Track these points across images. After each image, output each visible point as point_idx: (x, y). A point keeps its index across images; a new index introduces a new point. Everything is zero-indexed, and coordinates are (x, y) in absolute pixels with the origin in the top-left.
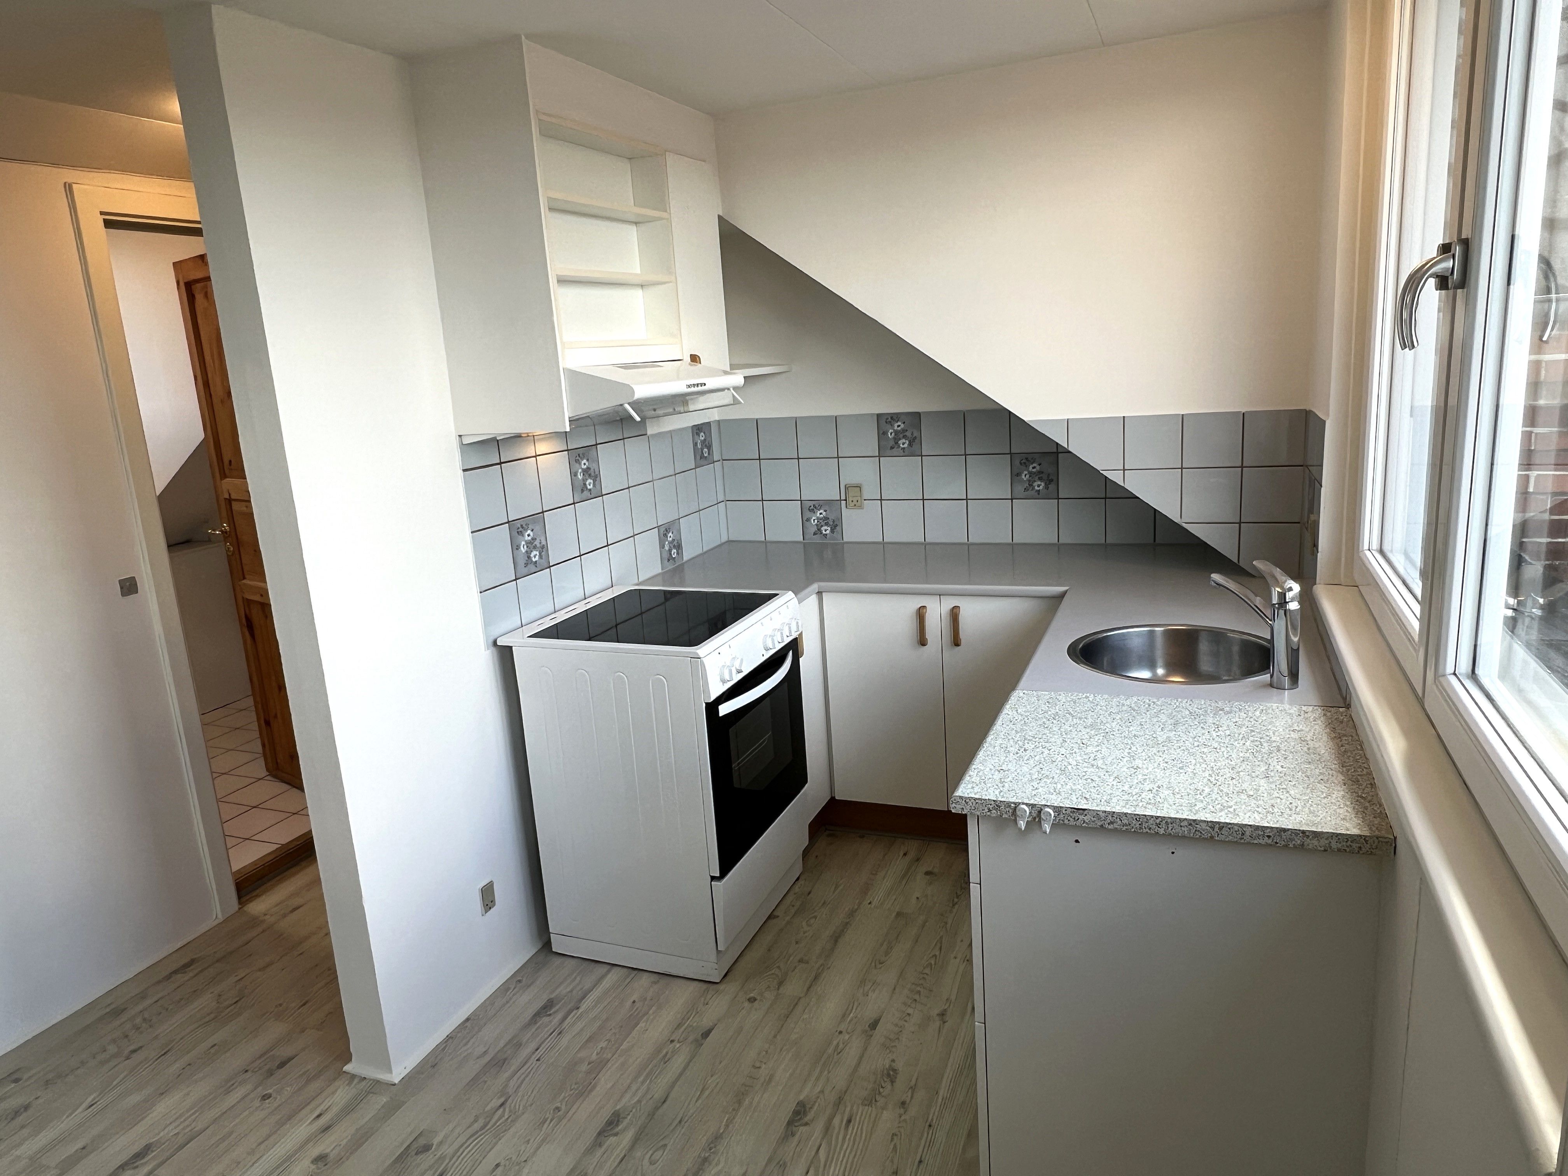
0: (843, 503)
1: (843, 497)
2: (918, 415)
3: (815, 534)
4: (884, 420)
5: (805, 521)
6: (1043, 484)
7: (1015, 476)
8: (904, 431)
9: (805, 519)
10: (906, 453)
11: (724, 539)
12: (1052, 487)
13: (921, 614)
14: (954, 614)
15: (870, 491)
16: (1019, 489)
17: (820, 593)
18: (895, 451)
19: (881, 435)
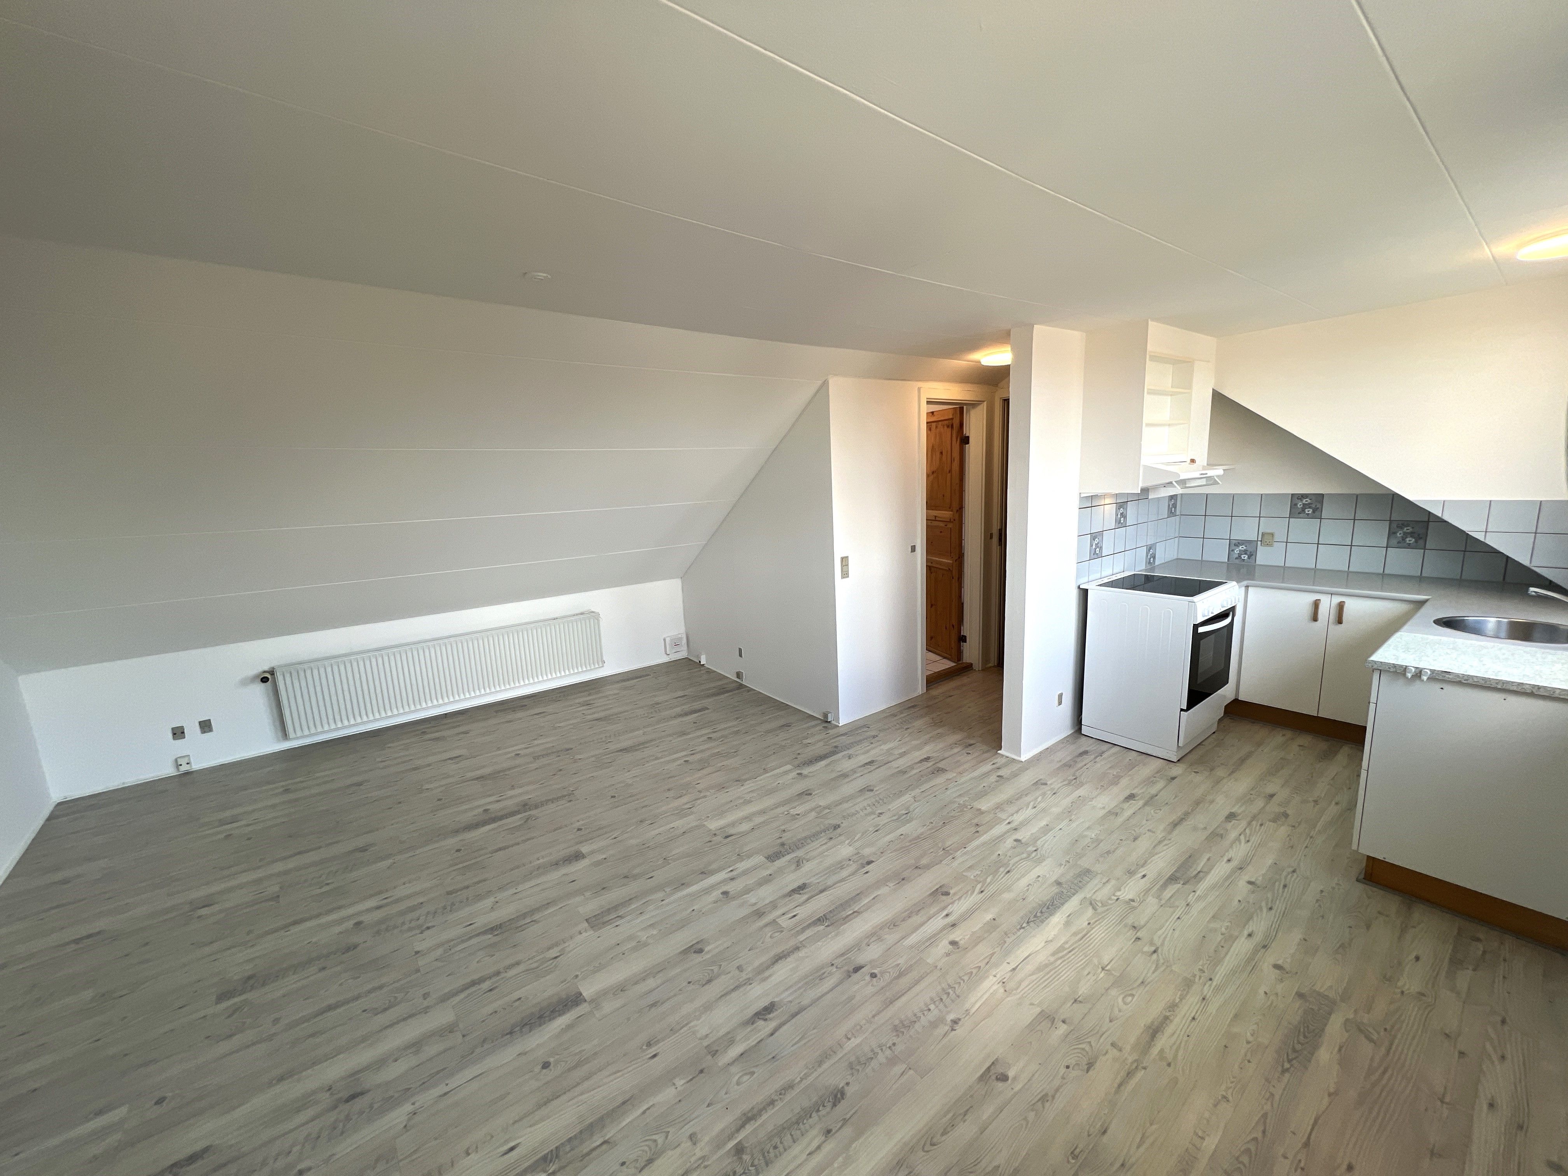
0: (1259, 543)
1: (1260, 539)
2: (1323, 495)
3: (1236, 558)
4: (1296, 498)
5: (1231, 551)
6: (1414, 540)
7: (1391, 534)
8: (1309, 504)
9: (1231, 550)
10: (1308, 516)
11: (1175, 557)
12: (1421, 542)
13: (1316, 604)
14: (1341, 606)
15: (1280, 536)
16: (1394, 542)
17: (1247, 587)
18: (1301, 515)
19: (1293, 506)
